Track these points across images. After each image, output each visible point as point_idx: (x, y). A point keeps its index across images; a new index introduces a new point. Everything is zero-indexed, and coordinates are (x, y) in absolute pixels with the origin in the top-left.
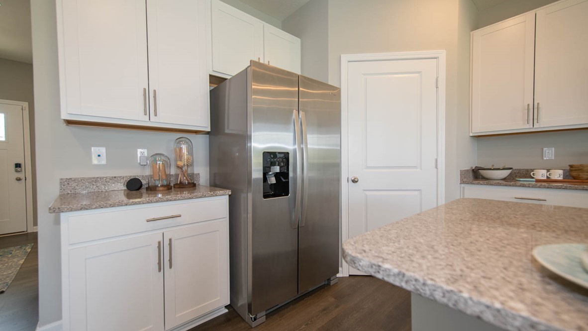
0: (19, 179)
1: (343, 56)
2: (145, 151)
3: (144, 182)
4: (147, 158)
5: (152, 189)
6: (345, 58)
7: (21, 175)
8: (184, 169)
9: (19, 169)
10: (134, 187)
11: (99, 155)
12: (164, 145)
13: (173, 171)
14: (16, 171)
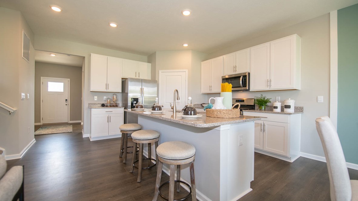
0: (66, 105)
1: (160, 71)
2: (106, 97)
3: (105, 105)
4: (106, 99)
5: (107, 106)
6: (160, 72)
7: (67, 103)
8: (115, 102)
9: (66, 101)
10: (103, 105)
11: (96, 98)
12: (110, 96)
13: (112, 102)
14: (66, 102)
